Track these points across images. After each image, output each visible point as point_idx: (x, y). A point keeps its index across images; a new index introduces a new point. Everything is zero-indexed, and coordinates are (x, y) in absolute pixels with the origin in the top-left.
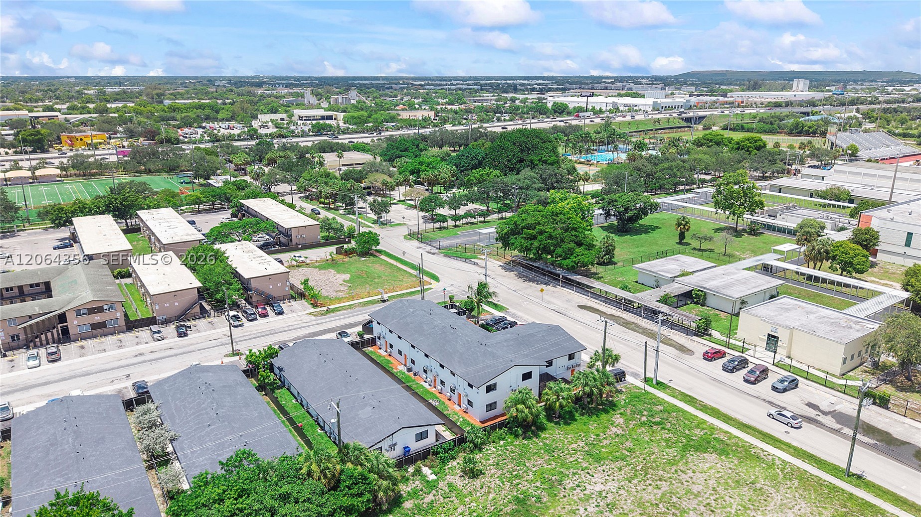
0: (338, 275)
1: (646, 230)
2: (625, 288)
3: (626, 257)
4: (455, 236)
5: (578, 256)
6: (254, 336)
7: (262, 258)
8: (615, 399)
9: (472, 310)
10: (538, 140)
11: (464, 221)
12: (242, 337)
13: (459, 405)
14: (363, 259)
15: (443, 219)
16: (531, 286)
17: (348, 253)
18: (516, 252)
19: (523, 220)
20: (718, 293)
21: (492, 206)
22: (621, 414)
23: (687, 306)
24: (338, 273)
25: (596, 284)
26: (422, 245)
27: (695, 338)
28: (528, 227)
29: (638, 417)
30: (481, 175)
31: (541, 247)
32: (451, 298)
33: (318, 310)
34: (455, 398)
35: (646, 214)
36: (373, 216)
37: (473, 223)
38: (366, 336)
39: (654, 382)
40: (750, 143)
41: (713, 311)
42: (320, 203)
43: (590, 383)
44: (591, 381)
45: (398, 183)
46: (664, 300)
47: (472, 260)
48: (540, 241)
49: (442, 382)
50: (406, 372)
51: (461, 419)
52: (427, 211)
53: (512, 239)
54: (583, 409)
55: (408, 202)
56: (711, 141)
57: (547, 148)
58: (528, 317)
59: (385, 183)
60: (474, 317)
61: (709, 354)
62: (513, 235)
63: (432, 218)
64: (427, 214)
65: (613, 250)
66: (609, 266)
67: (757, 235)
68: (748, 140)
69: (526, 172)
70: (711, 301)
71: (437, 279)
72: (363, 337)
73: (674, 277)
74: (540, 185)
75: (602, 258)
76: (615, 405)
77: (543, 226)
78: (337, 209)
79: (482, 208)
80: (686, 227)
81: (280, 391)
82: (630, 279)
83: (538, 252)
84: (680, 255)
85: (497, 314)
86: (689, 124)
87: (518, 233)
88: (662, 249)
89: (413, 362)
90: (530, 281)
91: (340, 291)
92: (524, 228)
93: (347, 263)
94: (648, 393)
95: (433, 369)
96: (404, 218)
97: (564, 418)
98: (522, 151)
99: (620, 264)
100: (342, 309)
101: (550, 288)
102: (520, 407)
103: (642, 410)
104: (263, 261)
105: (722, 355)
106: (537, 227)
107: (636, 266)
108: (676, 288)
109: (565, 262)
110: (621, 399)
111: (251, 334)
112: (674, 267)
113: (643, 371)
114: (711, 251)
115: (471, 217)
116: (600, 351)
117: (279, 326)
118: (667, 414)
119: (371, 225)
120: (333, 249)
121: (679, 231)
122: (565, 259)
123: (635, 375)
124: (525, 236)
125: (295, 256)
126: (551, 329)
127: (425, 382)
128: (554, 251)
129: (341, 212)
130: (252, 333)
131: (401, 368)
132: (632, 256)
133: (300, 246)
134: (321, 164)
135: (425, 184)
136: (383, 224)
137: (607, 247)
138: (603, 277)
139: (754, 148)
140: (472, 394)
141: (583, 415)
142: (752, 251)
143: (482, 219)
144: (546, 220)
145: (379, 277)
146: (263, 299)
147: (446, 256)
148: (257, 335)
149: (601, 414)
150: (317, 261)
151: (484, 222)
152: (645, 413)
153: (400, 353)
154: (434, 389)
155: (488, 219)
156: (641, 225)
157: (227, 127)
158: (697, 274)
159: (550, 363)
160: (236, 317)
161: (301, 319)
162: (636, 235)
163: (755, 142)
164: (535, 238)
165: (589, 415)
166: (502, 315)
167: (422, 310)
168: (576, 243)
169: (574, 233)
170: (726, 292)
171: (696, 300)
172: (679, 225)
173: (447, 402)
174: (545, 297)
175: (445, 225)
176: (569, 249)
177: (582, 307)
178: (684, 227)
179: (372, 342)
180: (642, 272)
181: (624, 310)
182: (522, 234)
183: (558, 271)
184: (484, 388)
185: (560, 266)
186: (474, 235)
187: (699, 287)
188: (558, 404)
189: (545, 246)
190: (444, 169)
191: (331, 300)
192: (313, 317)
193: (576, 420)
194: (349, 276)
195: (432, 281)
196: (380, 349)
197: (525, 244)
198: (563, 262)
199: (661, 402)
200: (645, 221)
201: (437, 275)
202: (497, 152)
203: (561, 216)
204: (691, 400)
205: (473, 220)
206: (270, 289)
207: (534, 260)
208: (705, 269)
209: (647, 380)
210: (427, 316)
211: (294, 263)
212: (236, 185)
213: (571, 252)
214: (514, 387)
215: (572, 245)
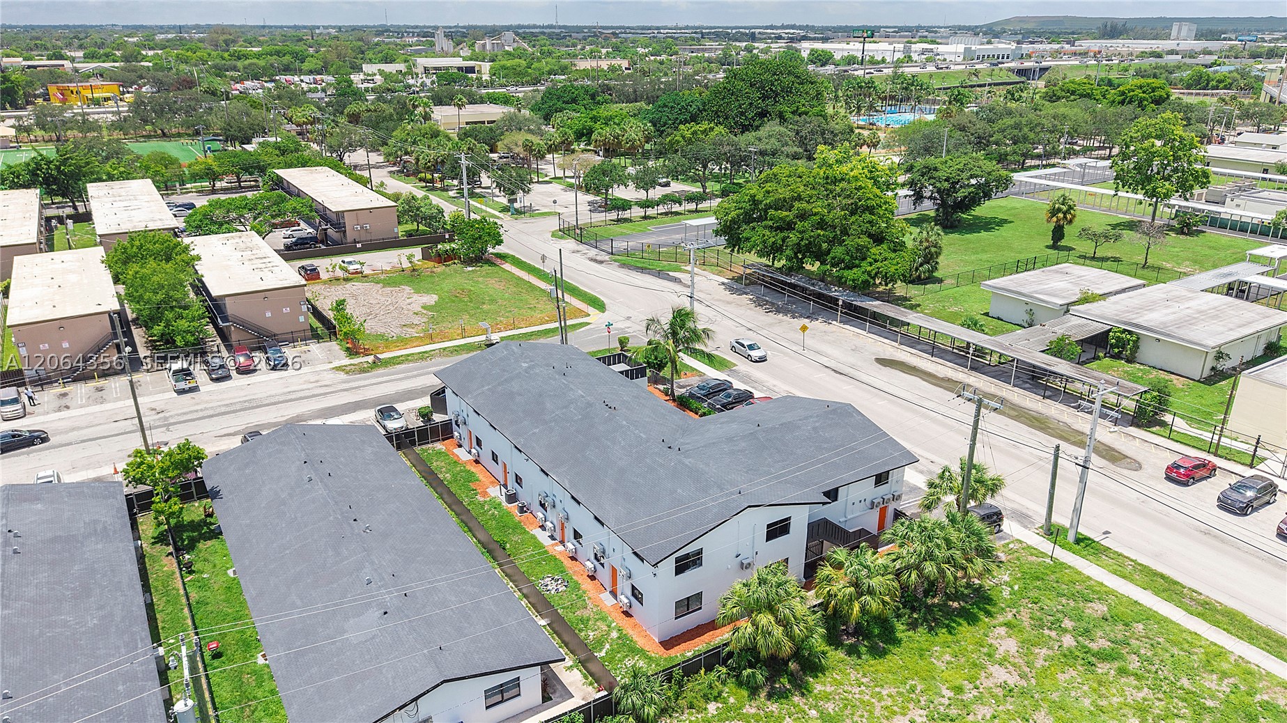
0: (416, 297)
1: (987, 225)
2: (973, 325)
3: (959, 270)
4: (645, 233)
5: (876, 261)
6: (211, 412)
7: (265, 260)
8: (988, 583)
9: (661, 366)
10: (792, 78)
11: (661, 209)
12: (184, 414)
13: (614, 593)
14: (470, 269)
15: (624, 205)
16: (781, 321)
17: (444, 258)
18: (752, 258)
19: (768, 192)
20: (1168, 335)
21: (713, 187)
22: (1008, 625)
23: (1098, 361)
24: (417, 292)
25: (912, 318)
26: (582, 247)
27: (1133, 430)
28: (778, 206)
29: (1053, 634)
30: (694, 133)
31: (803, 243)
32: (622, 343)
33: (356, 361)
34: (604, 575)
35: (987, 196)
36: (504, 201)
37: (677, 213)
38: (438, 418)
39: (1071, 537)
40: (1144, 92)
41: (1154, 372)
42: (421, 180)
43: (937, 551)
44: (938, 546)
45: (551, 146)
46: (1058, 349)
47: (671, 273)
48: (801, 232)
49: (577, 535)
50: (505, 504)
51: (615, 635)
52: (598, 193)
53: (746, 231)
54: (913, 609)
55: (568, 180)
56: (1073, 93)
57: (807, 93)
58: (775, 382)
59: (528, 147)
60: (663, 381)
61: (1182, 470)
62: (747, 223)
63: (606, 204)
64: (598, 198)
65: (938, 254)
66: (928, 286)
67: (1191, 233)
68: (1141, 87)
69: (771, 127)
70: (1148, 352)
71: (601, 306)
72: (430, 420)
73: (1068, 304)
74: (795, 149)
75: (917, 269)
76: (989, 600)
77: (808, 202)
78: (445, 189)
79: (694, 189)
80: (1069, 216)
81: (209, 543)
82: (975, 308)
83: (796, 254)
84: (1067, 264)
85: (713, 374)
86: (1023, 79)
87: (760, 219)
88: (1022, 257)
89: (518, 480)
90: (778, 311)
91: (412, 326)
92: (769, 207)
93: (439, 275)
94: (1060, 565)
95: (557, 502)
96: (555, 202)
97: (868, 636)
98: (764, 98)
99: (948, 282)
100: (406, 359)
101: (818, 325)
102: (765, 619)
103: (1060, 615)
104: (264, 266)
105: (1208, 471)
106: (797, 204)
107: (987, 282)
108: (1079, 325)
109: (850, 274)
110: (1001, 582)
111: (206, 409)
112: (1062, 285)
113: (1044, 512)
114: (1116, 260)
115: (672, 201)
116: (956, 469)
117: (269, 393)
118: (1121, 627)
119: (497, 213)
120: (417, 252)
121: (1052, 226)
122: (849, 268)
123: (1023, 518)
124: (770, 223)
125: (343, 262)
126: (834, 411)
127: (543, 527)
128: (828, 252)
129: (451, 193)
130: (211, 405)
131: (495, 492)
132: (970, 268)
133: (359, 246)
134: (427, 117)
135: (601, 153)
136: (518, 212)
137: (926, 248)
138: (919, 305)
139: (1150, 100)
140: (643, 575)
141: (913, 626)
142: (1195, 262)
143: (692, 206)
144: (814, 192)
145: (493, 301)
146: (250, 336)
147: (623, 265)
148: (218, 411)
149: (960, 624)
150: (383, 272)
151: (696, 211)
152: (1068, 624)
153: (495, 458)
154: (560, 548)
155: (704, 205)
156: (976, 217)
157: (312, 81)
158: (1113, 299)
159: (832, 495)
160: (185, 374)
161: (317, 378)
162: (970, 233)
163: (1153, 92)
164: (789, 226)
165: (931, 629)
166: (722, 376)
167: (548, 365)
168: (870, 236)
169: (867, 216)
170: (1182, 333)
171: (1116, 350)
172: (1054, 212)
173: (586, 584)
174: (809, 342)
175: (627, 214)
176: (859, 249)
177: (883, 362)
178: (1065, 217)
179: (445, 431)
180: (998, 294)
181: (972, 368)
182: (766, 219)
183: (835, 292)
184: (670, 564)
185: (840, 282)
186: (677, 232)
187: (1125, 323)
188: (856, 607)
189: (810, 243)
190: (631, 127)
191: (388, 343)
192: (342, 376)
193: (897, 642)
194: (435, 297)
195: (591, 310)
196: (460, 446)
197: (773, 238)
198: (846, 273)
199: (1102, 594)
200: (984, 210)
201: (602, 298)
202: (723, 99)
203: (843, 185)
204: (1169, 588)
205: (676, 208)
206: (267, 317)
207: (789, 271)
208: (1123, 291)
209: (1052, 532)
210: (555, 380)
211: (340, 273)
212: (279, 148)
213: (862, 254)
214: (746, 555)
215: (864, 240)
